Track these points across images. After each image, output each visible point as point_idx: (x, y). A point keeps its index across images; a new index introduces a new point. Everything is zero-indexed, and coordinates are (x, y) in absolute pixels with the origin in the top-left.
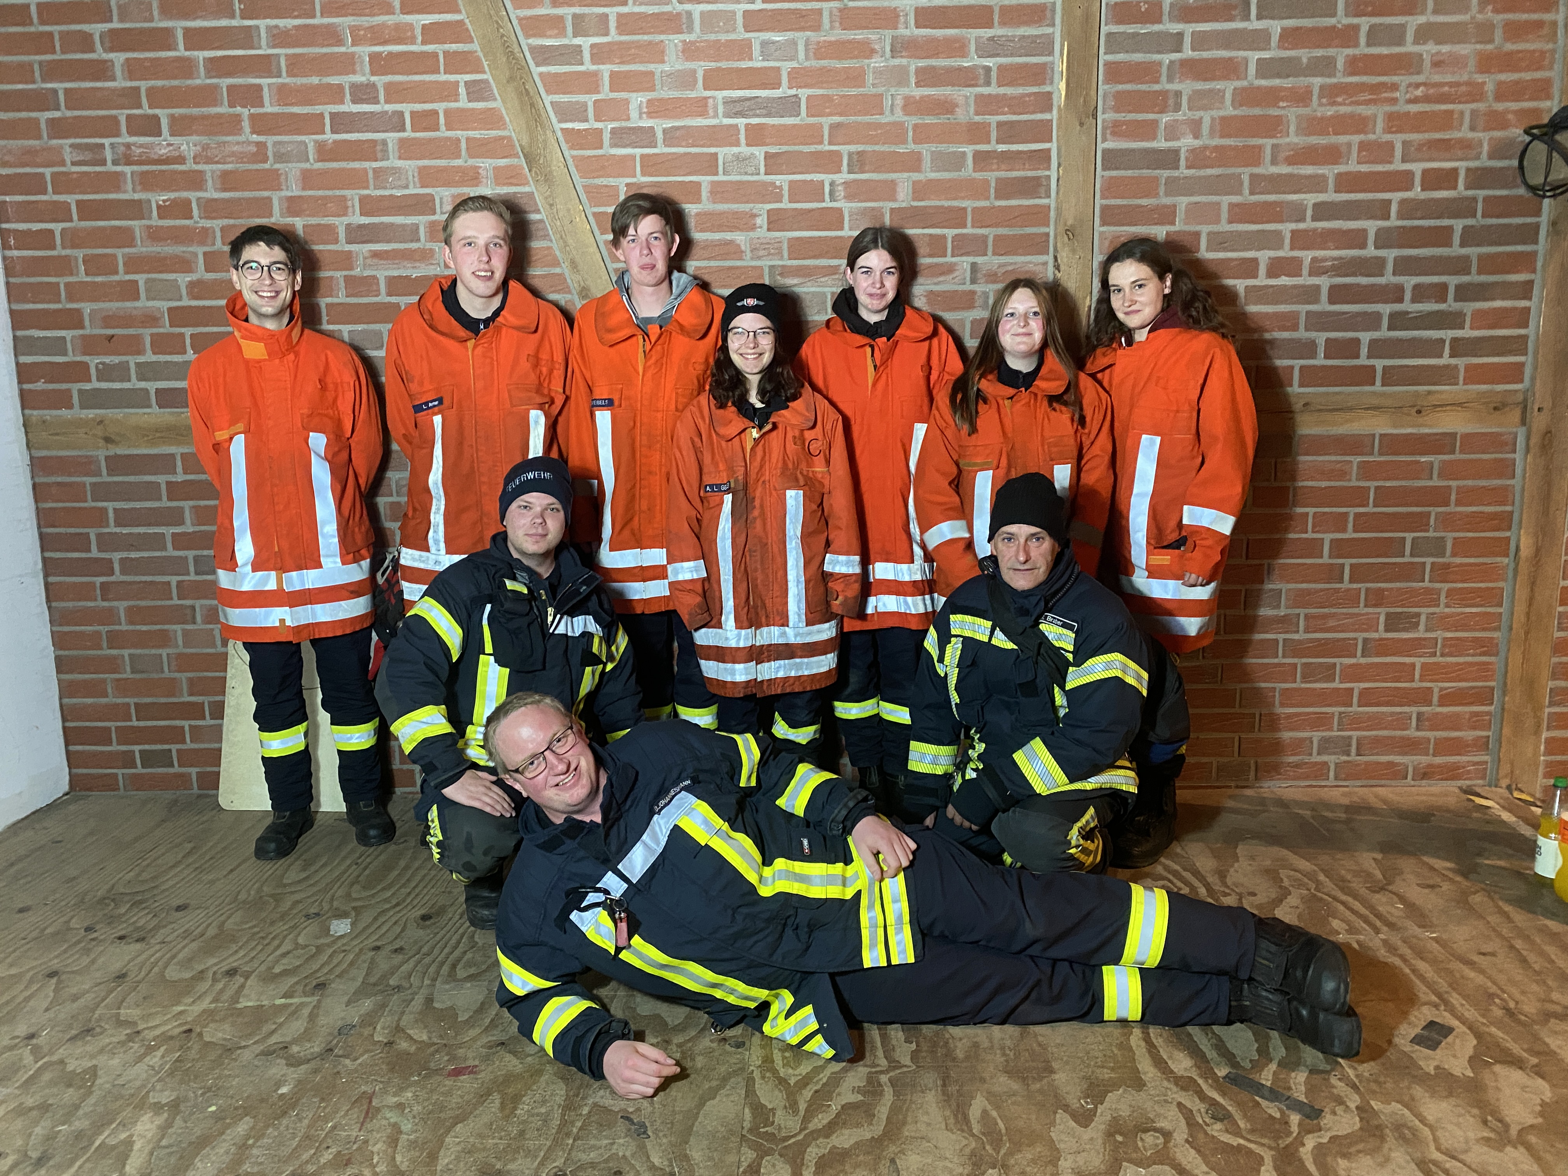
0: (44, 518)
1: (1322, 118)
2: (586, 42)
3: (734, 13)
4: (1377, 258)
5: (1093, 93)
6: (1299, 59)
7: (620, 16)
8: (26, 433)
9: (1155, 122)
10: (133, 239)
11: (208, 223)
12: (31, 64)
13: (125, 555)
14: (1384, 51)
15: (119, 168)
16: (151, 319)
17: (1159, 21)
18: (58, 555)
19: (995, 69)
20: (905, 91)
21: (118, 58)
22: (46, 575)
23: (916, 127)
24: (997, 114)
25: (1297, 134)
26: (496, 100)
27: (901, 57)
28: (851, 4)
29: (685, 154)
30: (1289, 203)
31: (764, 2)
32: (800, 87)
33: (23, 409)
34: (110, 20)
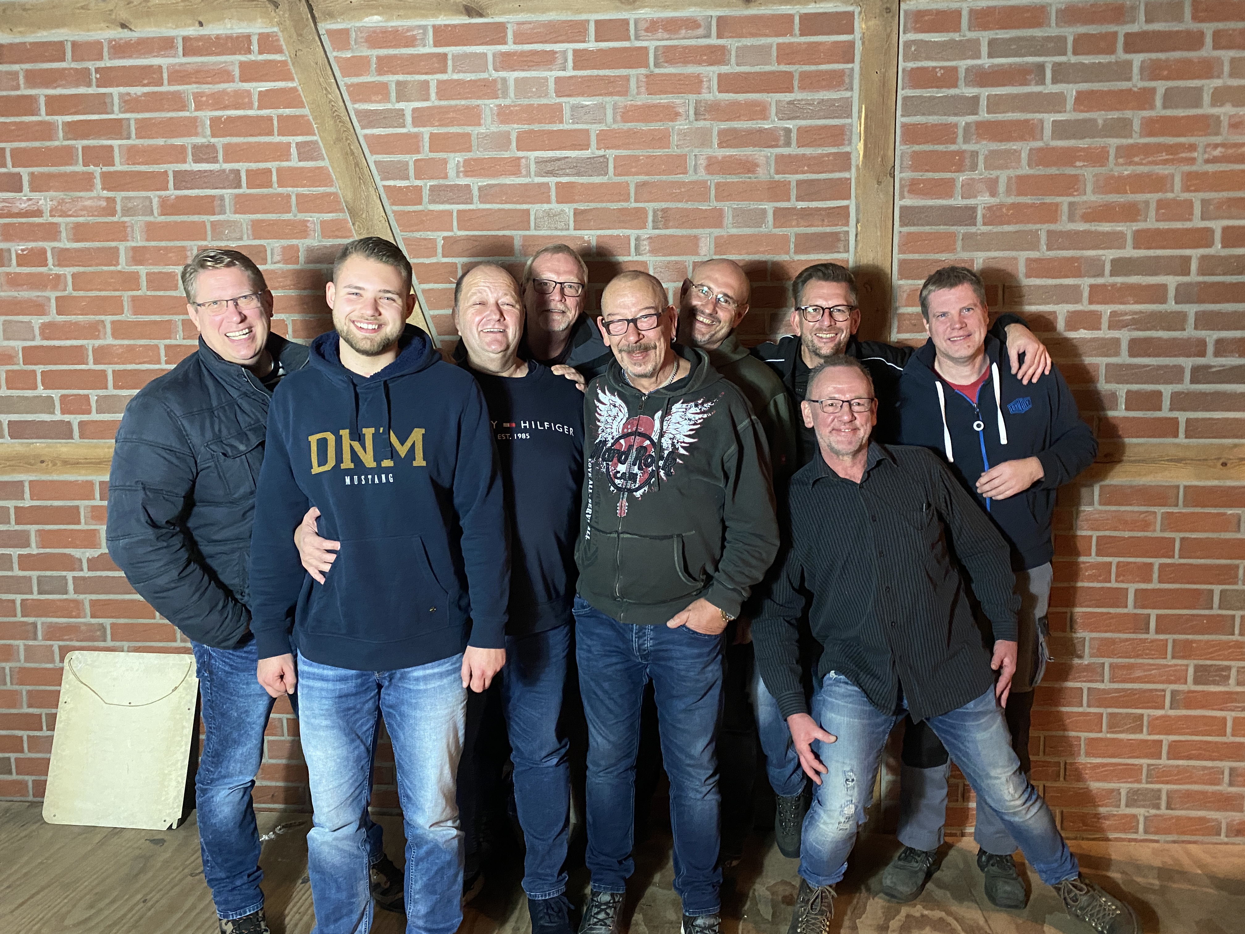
1: (1119, 177)
2: (408, 107)
3: (546, 79)
4: (1179, 313)
5: (891, 153)
6: (1095, 120)
7: (439, 82)
11: (60, 271)
14: (1181, 113)
16: (6, 357)
17: (955, 86)
19: (794, 132)
20: (708, 152)
23: (718, 185)
24: (797, 173)
25: (1094, 192)
26: (324, 159)
27: (705, 119)
28: (657, 71)
29: (500, 210)
30: (1087, 259)
31: (574, 69)
32: (608, 148)
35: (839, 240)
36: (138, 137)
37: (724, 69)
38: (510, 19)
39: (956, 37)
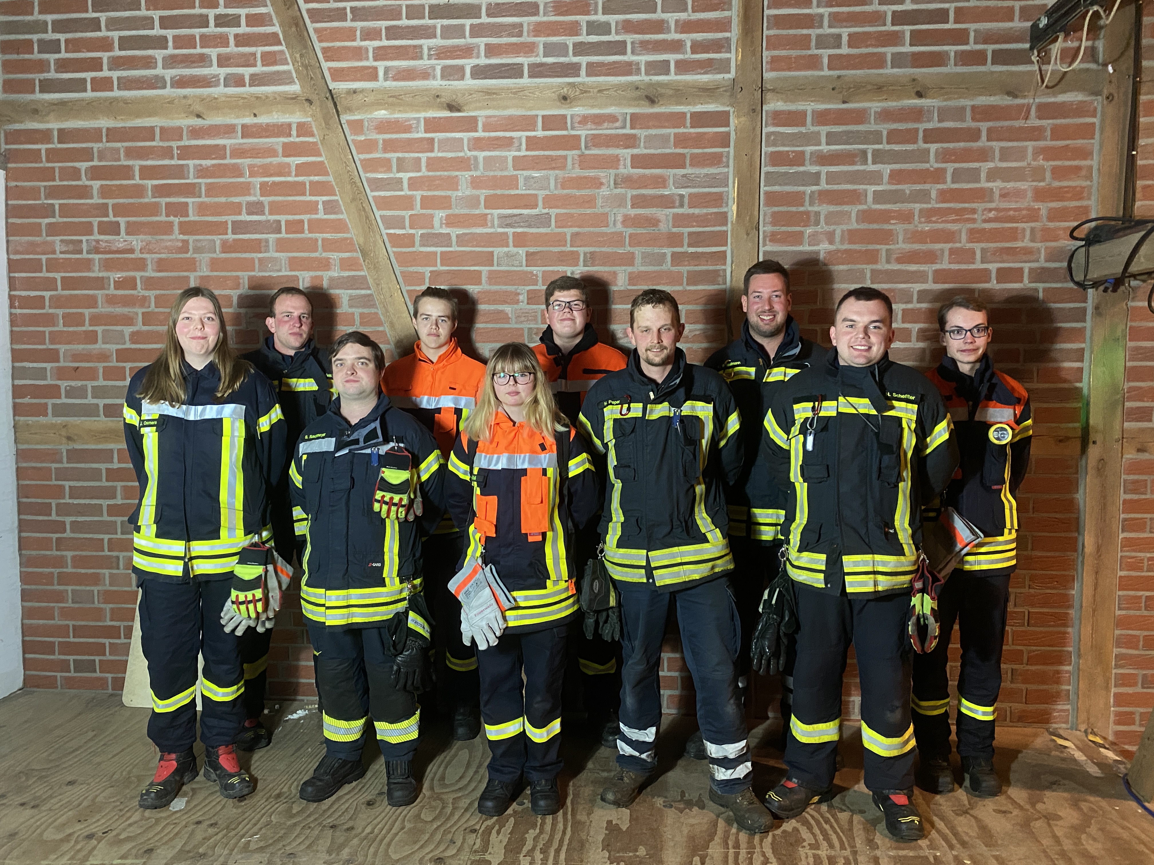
0: (22, 491)
1: (922, 232)
2: (405, 176)
3: (506, 157)
5: (757, 213)
6: (903, 190)
7: (428, 159)
8: (15, 433)
10: (96, 302)
11: (146, 293)
12: (39, 188)
13: (73, 519)
14: (965, 186)
15: (90, 256)
16: (103, 357)
17: (803, 164)
18: (28, 517)
19: (687, 197)
20: (623, 211)
21: (96, 184)
22: (20, 532)
23: (631, 236)
24: (688, 227)
25: (904, 242)
26: (343, 213)
27: (621, 188)
28: (587, 152)
29: (471, 252)
30: (899, 290)
31: (527, 150)
32: (551, 207)
33: (14, 415)
34: (92, 160)
35: (719, 275)
36: (206, 196)
37: (635, 151)
38: (482, 114)
39: (803, 130)
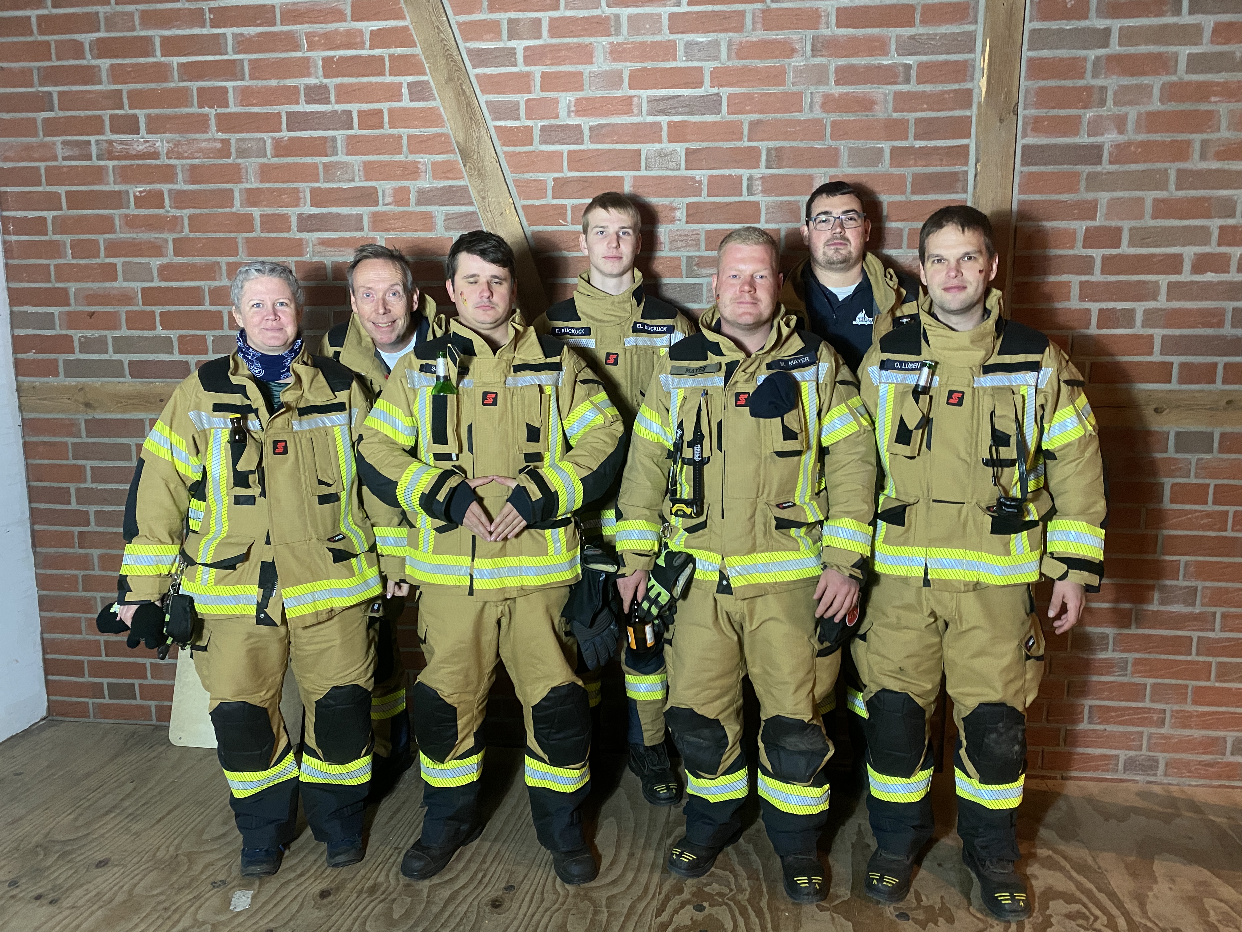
0: (32, 473)
2: (519, 45)
3: (660, 15)
5: (1015, 90)
6: (1234, 53)
7: (552, 20)
8: (19, 397)
9: (1080, 117)
10: (113, 226)
11: (178, 213)
12: (30, 70)
13: (99, 508)
15: (102, 163)
16: (126, 298)
17: (1086, 17)
18: (42, 506)
19: (915, 69)
20: (823, 89)
21: (105, 64)
22: (33, 523)
23: (834, 124)
24: (916, 111)
25: (1229, 129)
26: (435, 99)
27: (822, 56)
28: (774, 5)
29: (611, 150)
30: (1218, 198)
31: (689, 4)
32: (722, 86)
33: (16, 376)
34: (98, 30)
35: (957, 180)
36: (252, 78)
37: (844, 3)
